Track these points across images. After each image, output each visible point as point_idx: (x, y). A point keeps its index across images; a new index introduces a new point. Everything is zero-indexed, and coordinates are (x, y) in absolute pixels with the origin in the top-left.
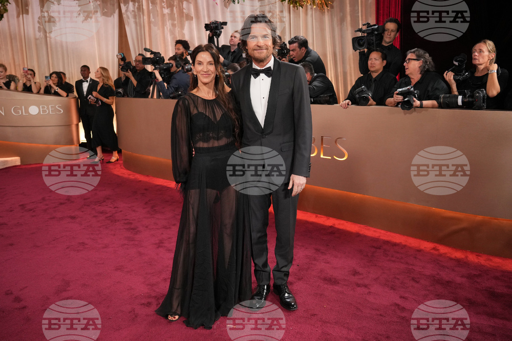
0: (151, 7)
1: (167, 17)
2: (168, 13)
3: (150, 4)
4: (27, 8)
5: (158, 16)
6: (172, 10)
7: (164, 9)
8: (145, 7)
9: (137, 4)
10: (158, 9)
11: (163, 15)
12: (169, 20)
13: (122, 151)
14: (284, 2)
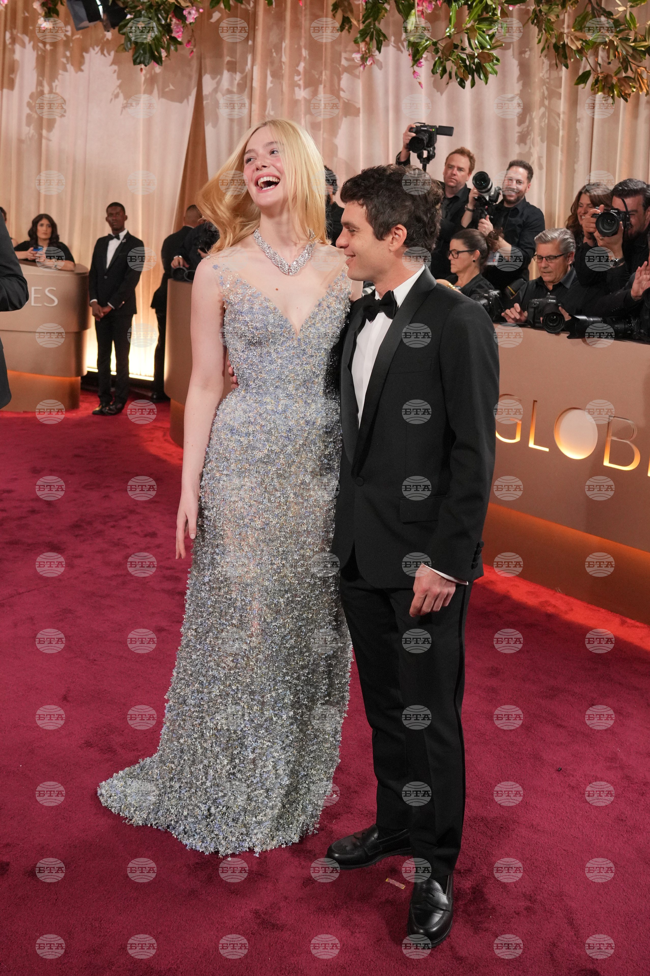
0: (269, 85)
1: (302, 108)
2: (305, 99)
3: (269, 78)
4: (12, 76)
5: (282, 104)
6: (315, 93)
7: (297, 89)
8: (256, 84)
9: (238, 77)
10: (285, 88)
11: (295, 103)
12: (305, 115)
13: (172, 401)
14: (582, 85)
